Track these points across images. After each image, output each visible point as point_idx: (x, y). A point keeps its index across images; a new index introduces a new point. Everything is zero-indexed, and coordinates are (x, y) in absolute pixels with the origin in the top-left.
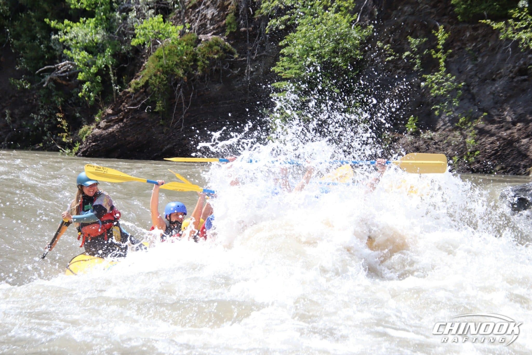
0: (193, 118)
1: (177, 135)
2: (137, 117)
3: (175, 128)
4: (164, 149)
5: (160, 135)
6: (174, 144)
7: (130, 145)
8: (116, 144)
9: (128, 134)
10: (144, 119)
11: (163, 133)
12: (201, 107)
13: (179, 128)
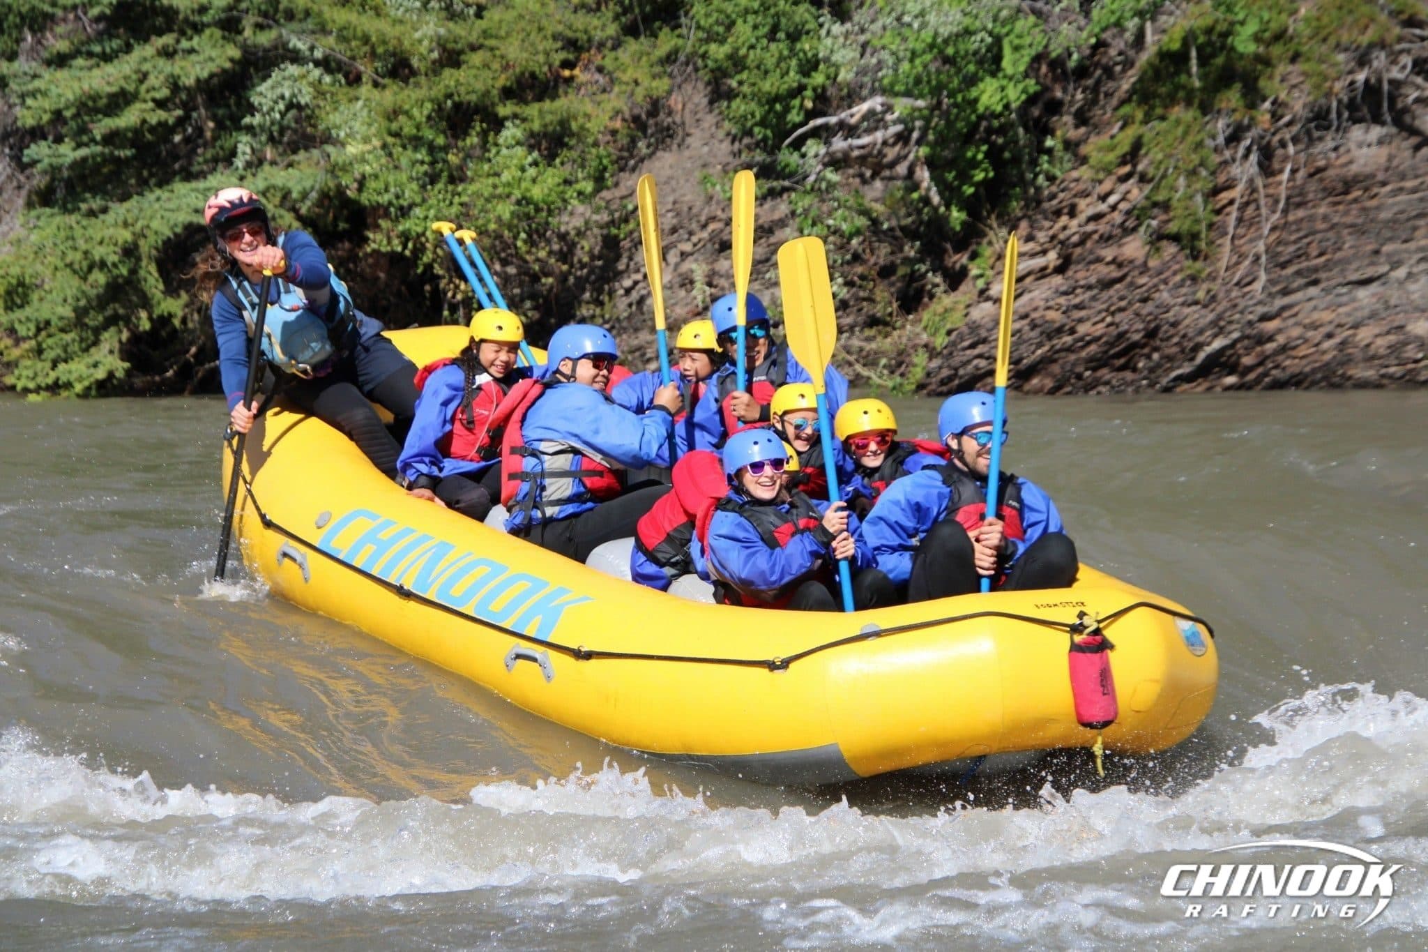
0: (1292, 248)
1: (1242, 303)
2: (1109, 259)
3: (1237, 284)
4: (1201, 356)
5: (1187, 310)
6: (1236, 335)
7: (1093, 348)
8: (1046, 348)
9: (1082, 313)
10: (1131, 262)
11: (1196, 303)
12: (1322, 210)
13: (1249, 283)
